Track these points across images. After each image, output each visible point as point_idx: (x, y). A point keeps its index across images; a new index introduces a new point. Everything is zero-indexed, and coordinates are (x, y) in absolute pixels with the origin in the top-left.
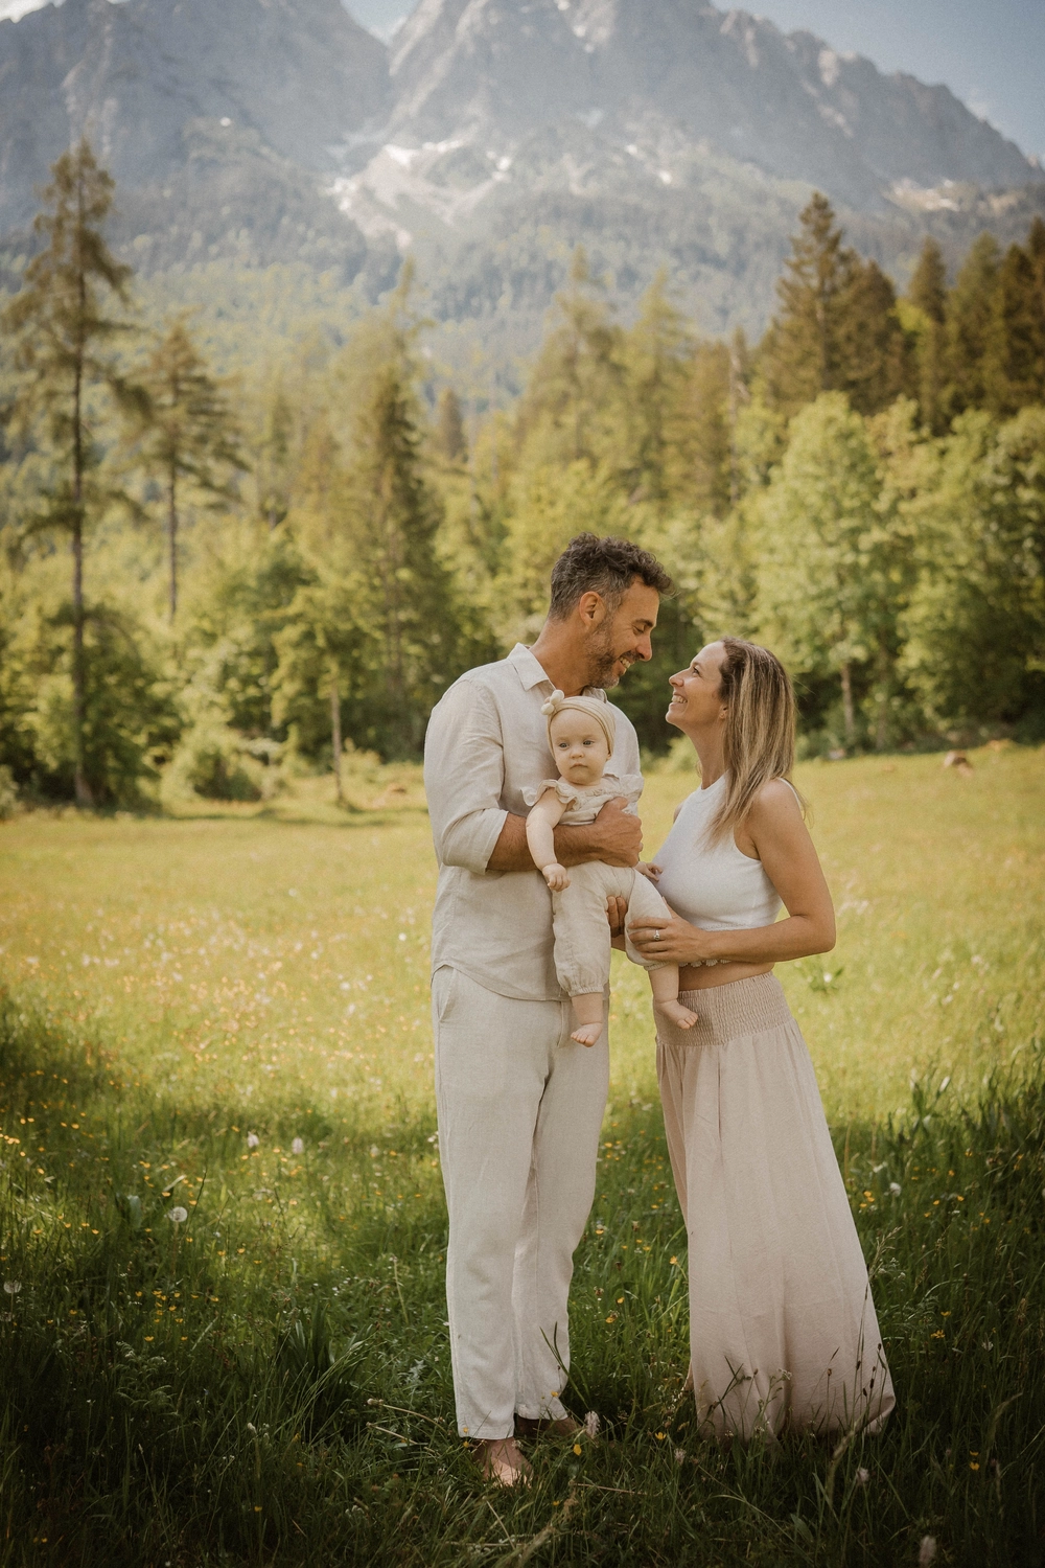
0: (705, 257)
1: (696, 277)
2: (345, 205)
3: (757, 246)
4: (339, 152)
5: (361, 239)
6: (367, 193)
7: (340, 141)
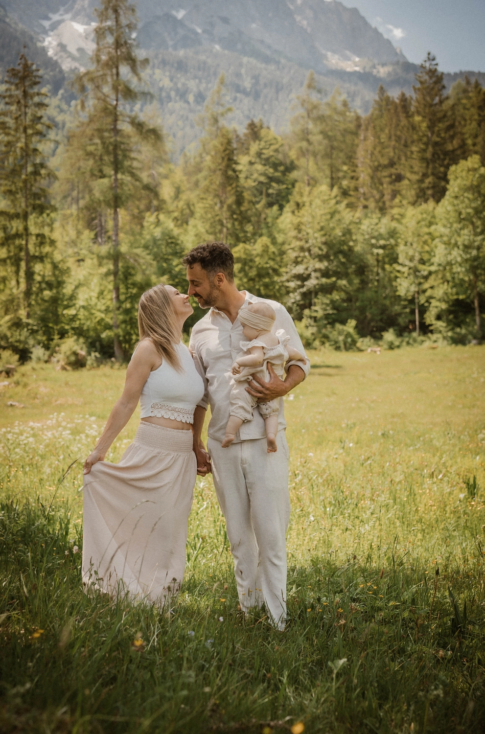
1: (235, 99)
2: (50, 53)
3: (265, 85)
4: (46, 24)
5: (61, 71)
6: (62, 47)
7: (47, 18)
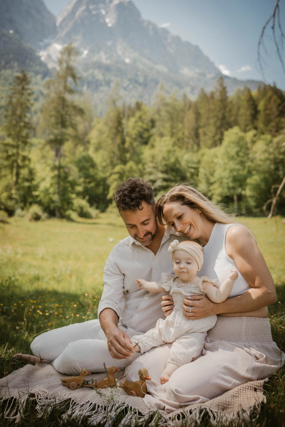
0: (137, 82)
1: (134, 87)
2: (43, 59)
3: (150, 81)
4: (42, 44)
5: (47, 68)
6: (49, 56)
7: (42, 41)
